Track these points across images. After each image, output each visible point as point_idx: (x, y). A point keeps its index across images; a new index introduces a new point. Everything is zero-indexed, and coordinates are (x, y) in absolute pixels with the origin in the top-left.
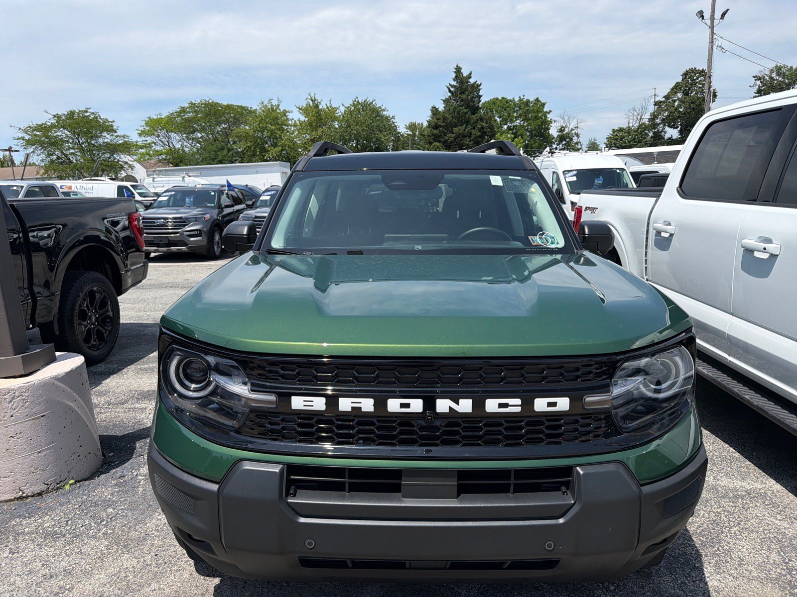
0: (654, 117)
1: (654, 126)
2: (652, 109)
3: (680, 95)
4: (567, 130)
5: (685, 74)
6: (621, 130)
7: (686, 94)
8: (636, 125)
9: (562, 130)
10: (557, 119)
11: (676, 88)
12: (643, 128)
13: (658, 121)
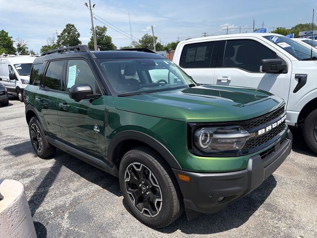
0: (58, 42)
1: (59, 45)
2: (57, 39)
3: (67, 34)
4: (21, 46)
5: (67, 26)
6: (46, 47)
7: (69, 33)
8: (52, 45)
9: (19, 45)
10: (16, 40)
11: (65, 31)
12: (55, 47)
13: (60, 44)
